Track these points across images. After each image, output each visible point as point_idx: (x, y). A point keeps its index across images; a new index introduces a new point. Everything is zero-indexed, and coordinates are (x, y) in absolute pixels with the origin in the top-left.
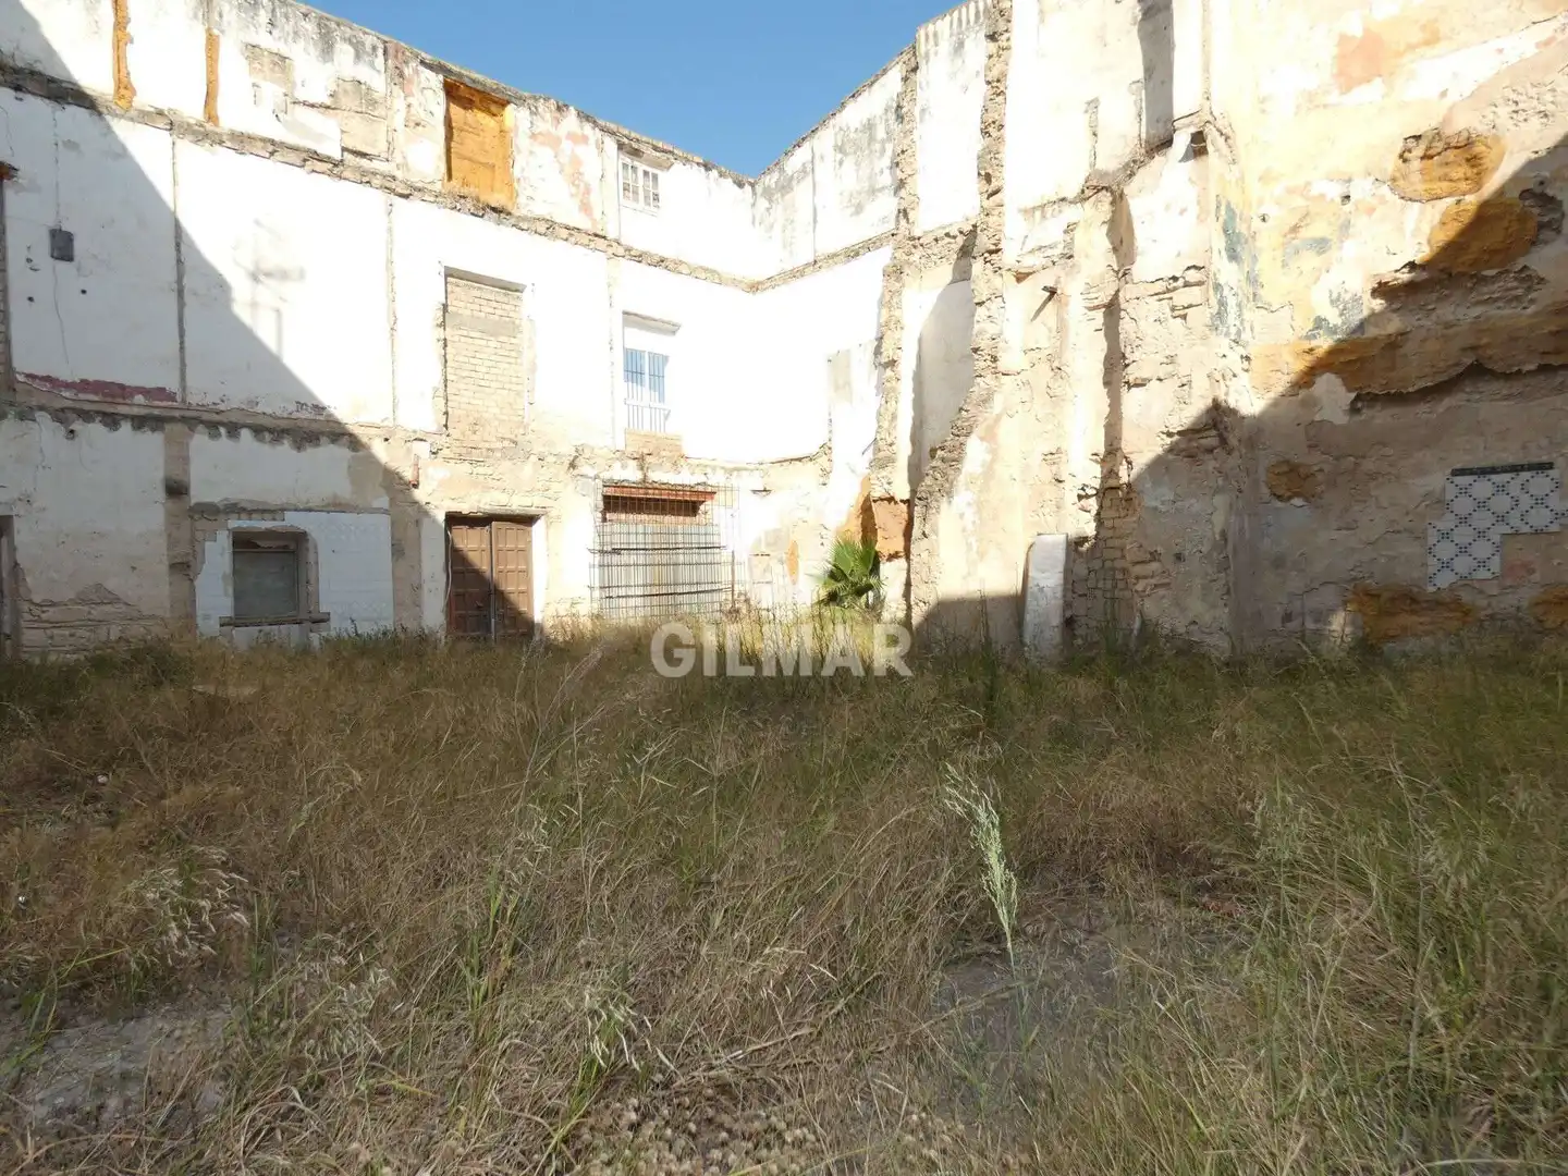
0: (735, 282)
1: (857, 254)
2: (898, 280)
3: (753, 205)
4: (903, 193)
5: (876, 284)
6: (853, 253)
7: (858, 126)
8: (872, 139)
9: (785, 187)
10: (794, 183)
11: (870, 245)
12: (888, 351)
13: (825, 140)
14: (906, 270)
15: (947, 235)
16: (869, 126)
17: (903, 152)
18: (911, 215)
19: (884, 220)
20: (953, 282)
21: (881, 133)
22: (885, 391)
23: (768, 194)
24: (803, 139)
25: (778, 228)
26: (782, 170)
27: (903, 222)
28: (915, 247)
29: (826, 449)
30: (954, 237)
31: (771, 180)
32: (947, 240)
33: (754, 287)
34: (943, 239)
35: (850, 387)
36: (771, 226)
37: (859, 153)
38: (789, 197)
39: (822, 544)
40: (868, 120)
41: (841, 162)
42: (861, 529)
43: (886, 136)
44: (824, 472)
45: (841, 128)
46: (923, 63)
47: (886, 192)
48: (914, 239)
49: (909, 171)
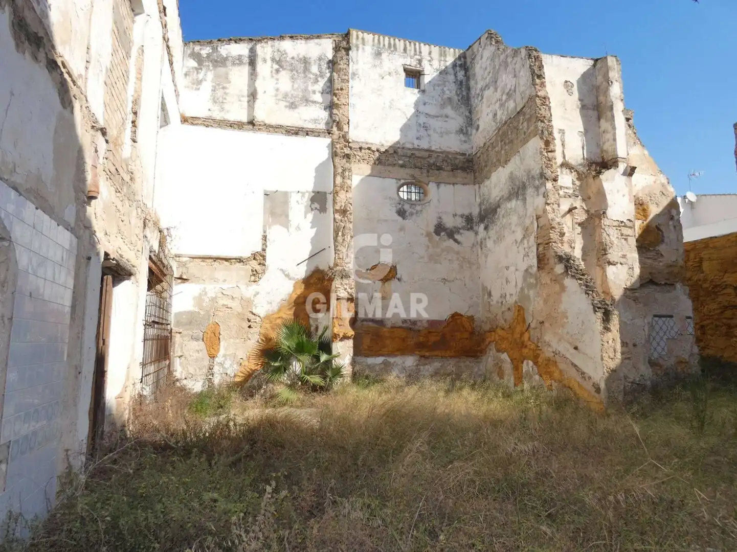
1: (296, 134)
4: (335, 111)
7: (296, 56)
8: (306, 69)
9: (220, 62)
10: (229, 63)
13: (265, 50)
15: (369, 149)
16: (305, 61)
18: (343, 127)
20: (371, 176)
21: (314, 69)
24: (241, 40)
25: (208, 85)
26: (215, 49)
27: (335, 129)
28: (345, 146)
29: (260, 257)
30: (374, 151)
31: (205, 51)
32: (369, 151)
34: (365, 149)
35: (287, 216)
36: (200, 82)
37: (294, 72)
38: (222, 70)
39: (250, 327)
40: (304, 57)
41: (277, 71)
42: (293, 317)
43: (318, 73)
44: (255, 273)
45: (278, 50)
46: (354, 48)
47: (318, 105)
48: (347, 142)
49: (344, 102)
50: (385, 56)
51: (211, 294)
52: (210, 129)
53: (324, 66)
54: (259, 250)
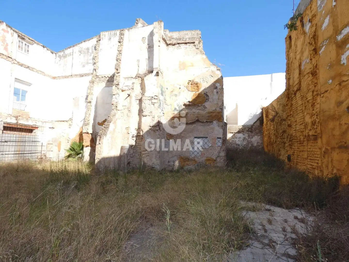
0: (49, 76)
1: (83, 76)
2: (93, 84)
3: (56, 58)
4: (95, 65)
5: (88, 84)
6: (82, 76)
7: (85, 48)
8: (88, 52)
9: (65, 57)
10: (67, 56)
11: (86, 75)
12: (89, 99)
13: (76, 49)
14: (95, 82)
15: (105, 77)
16: (88, 49)
17: (96, 57)
18: (97, 71)
19: (90, 70)
20: (105, 87)
21: (90, 51)
22: (88, 108)
23: (60, 57)
24: (71, 47)
26: (64, 52)
27: (95, 72)
28: (97, 78)
29: (71, 119)
30: (106, 78)
31: (61, 54)
32: (105, 78)
33: (54, 78)
34: (104, 77)
35: (79, 105)
36: (60, 65)
37: (85, 54)
38: (66, 59)
39: (68, 142)
40: (88, 48)
41: (80, 55)
42: (79, 139)
43: (92, 52)
44: (70, 125)
45: (81, 48)
46: (101, 40)
47: (91, 64)
48: (97, 76)
49: (97, 61)
50: (112, 39)
51: (60, 132)
52: (60, 80)
53: (93, 48)
54: (71, 117)
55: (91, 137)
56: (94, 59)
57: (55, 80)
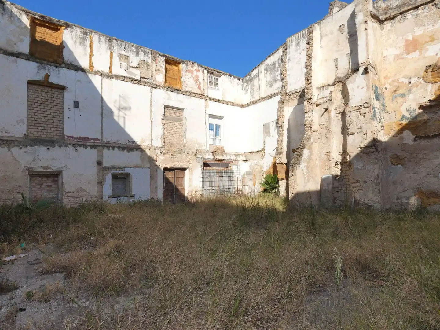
0: (238, 105)
2: (283, 104)
3: (243, 85)
4: (284, 81)
5: (277, 105)
6: (270, 97)
7: (271, 64)
8: (275, 67)
9: (251, 80)
10: (254, 79)
11: (274, 95)
12: (280, 123)
13: (262, 67)
14: (285, 102)
15: (296, 92)
16: (274, 64)
17: (283, 71)
18: (286, 87)
19: (278, 88)
20: (297, 105)
21: (277, 66)
22: (280, 134)
23: (247, 82)
24: (256, 67)
25: (249, 90)
26: (250, 75)
27: (284, 89)
28: (287, 95)
29: (263, 149)
30: (298, 93)
31: (247, 78)
32: (296, 93)
33: (243, 106)
34: (295, 93)
35: (270, 133)
37: (271, 71)
38: (252, 82)
39: (262, 175)
40: (274, 62)
41: (266, 73)
42: (273, 171)
44: (263, 156)
45: (266, 65)
46: (288, 48)
47: (279, 81)
48: (287, 93)
49: (285, 76)
50: (301, 42)
51: (253, 165)
52: (249, 107)
53: (280, 61)
54: (263, 147)
55: (286, 168)
56: (282, 74)
57: (244, 109)
